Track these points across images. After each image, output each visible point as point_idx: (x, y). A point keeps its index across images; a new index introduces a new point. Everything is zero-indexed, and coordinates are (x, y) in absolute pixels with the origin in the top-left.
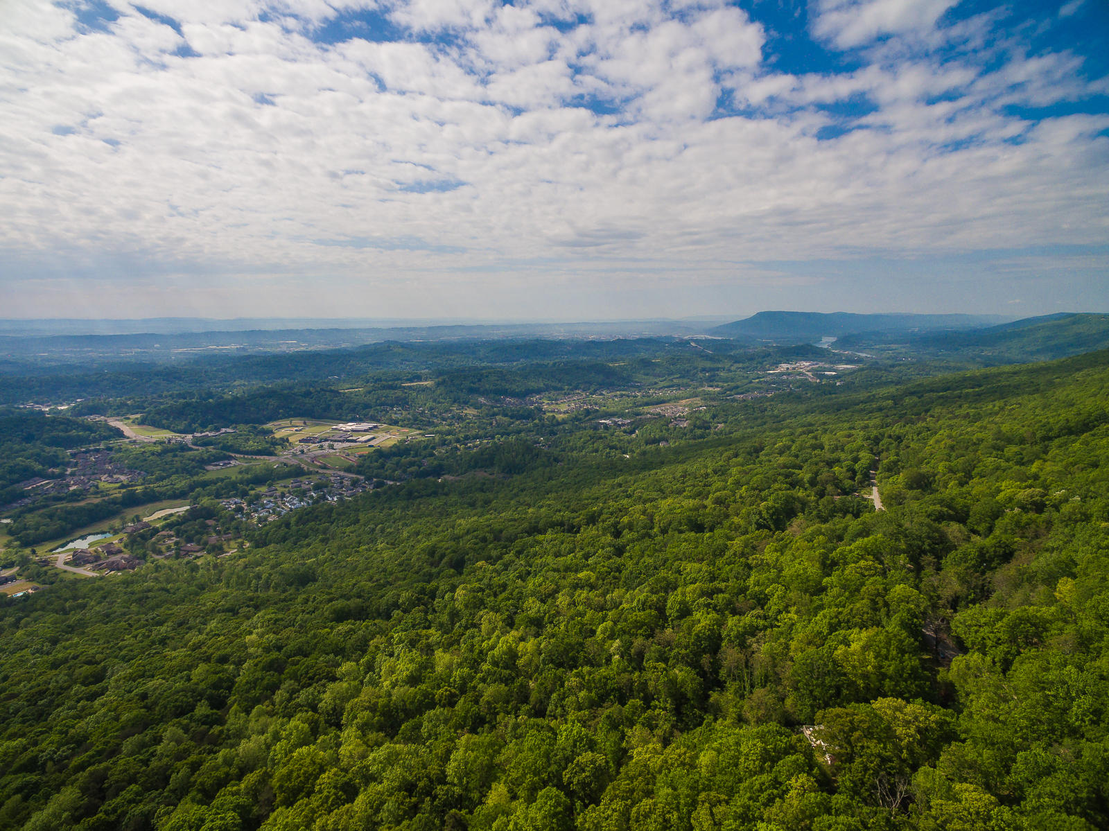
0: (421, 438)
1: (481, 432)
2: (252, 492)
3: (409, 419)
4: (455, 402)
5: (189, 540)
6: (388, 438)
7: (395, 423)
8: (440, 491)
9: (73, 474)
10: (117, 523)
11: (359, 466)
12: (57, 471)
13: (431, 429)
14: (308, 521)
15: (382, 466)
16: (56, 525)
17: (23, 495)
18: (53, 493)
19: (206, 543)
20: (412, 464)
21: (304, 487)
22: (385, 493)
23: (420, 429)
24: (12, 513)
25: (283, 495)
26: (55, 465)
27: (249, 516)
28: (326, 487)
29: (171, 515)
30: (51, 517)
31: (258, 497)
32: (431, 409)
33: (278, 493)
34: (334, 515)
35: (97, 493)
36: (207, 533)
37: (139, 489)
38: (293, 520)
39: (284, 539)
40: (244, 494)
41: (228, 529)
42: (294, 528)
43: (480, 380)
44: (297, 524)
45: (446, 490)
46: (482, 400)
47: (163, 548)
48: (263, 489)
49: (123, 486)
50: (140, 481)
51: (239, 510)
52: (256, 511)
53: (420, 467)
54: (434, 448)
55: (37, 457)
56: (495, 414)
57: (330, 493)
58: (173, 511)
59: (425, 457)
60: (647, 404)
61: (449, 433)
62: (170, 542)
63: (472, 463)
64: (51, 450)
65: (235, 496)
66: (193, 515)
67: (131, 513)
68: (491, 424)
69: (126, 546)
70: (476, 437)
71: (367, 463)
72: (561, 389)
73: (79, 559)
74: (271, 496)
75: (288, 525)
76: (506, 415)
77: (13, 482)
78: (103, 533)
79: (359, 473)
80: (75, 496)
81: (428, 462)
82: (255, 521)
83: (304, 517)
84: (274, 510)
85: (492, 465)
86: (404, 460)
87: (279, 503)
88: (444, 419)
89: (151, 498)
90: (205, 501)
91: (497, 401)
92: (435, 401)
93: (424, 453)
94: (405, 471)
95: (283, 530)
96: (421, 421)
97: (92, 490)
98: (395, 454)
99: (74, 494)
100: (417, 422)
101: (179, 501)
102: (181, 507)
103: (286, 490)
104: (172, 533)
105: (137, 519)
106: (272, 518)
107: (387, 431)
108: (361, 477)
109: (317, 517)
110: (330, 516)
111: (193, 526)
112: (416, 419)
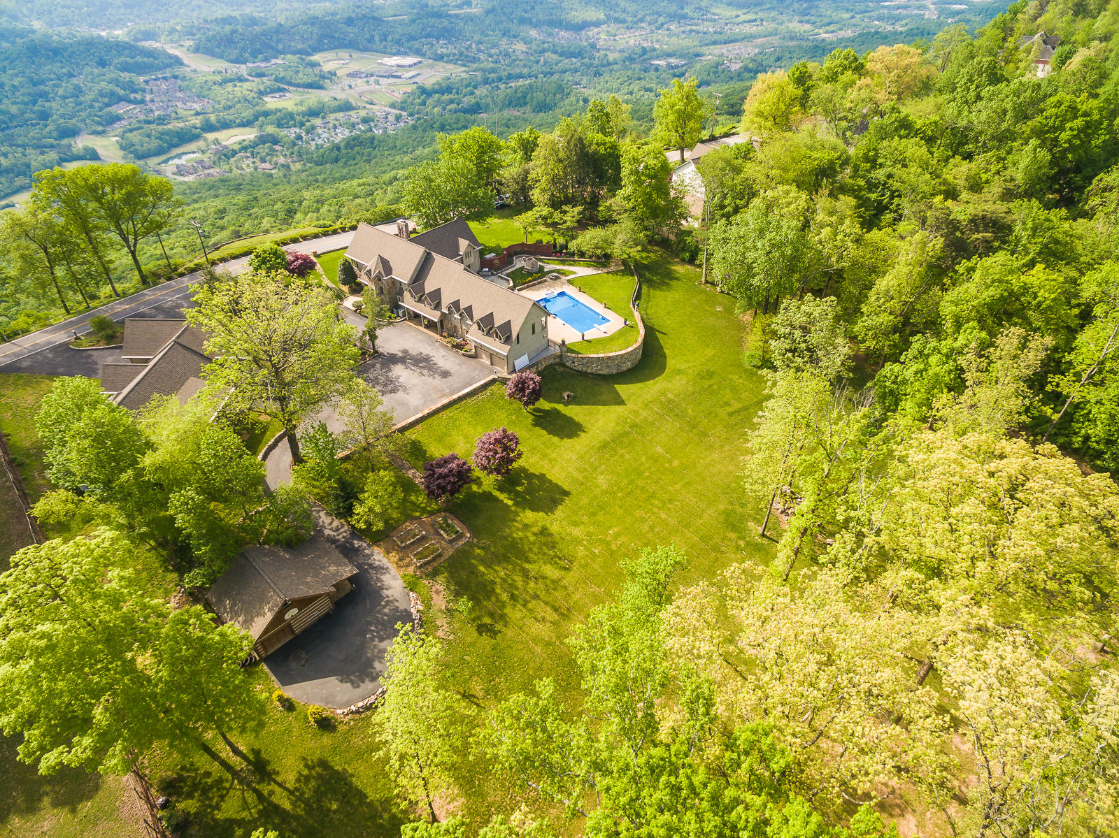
0: (464, 75)
1: (525, 71)
2: (308, 124)
3: (454, 55)
4: (504, 35)
5: (263, 161)
6: (432, 76)
7: (440, 58)
9: (152, 101)
10: (200, 144)
11: (402, 102)
12: (138, 96)
13: (475, 66)
14: (355, 146)
15: (424, 104)
16: (154, 144)
17: (118, 118)
18: (142, 117)
19: (276, 164)
20: (452, 102)
21: (353, 120)
22: (422, 125)
23: (464, 65)
24: (117, 132)
25: (335, 127)
26: (135, 91)
27: (307, 142)
28: (373, 121)
29: (244, 141)
30: (149, 136)
31: (313, 128)
32: (480, 43)
33: (331, 125)
34: (376, 142)
35: (178, 118)
36: (276, 156)
37: (213, 118)
38: (342, 145)
39: (337, 160)
40: (302, 125)
41: (292, 153)
42: (344, 151)
43: (533, 8)
44: (346, 148)
46: (534, 33)
47: (244, 166)
48: (317, 122)
49: (198, 114)
50: (211, 110)
51: (299, 137)
52: (313, 140)
53: (459, 105)
54: (475, 87)
55: (116, 82)
56: (544, 51)
57: (376, 126)
58: (245, 137)
59: (465, 96)
60: (715, 43)
61: (493, 70)
62: (249, 161)
63: (507, 102)
64: (126, 76)
65: (295, 126)
66: (262, 140)
67: (211, 136)
68: (538, 62)
69: (214, 163)
70: (520, 76)
71: (410, 100)
72: (624, 21)
73: (180, 171)
74: (325, 127)
75: (339, 150)
76: (555, 52)
77: (108, 105)
78: (194, 152)
79: (402, 109)
80: (162, 120)
81: (468, 101)
82: (313, 148)
83: (352, 143)
84: (328, 139)
85: (525, 104)
86: (446, 97)
87: (333, 134)
88: (491, 56)
89: (226, 125)
90: (271, 129)
91: (550, 35)
92: (482, 33)
93: (465, 91)
94: (444, 109)
95: (336, 153)
96: (467, 56)
97: (173, 115)
98: (437, 92)
99: (159, 118)
100: (464, 59)
101: (247, 129)
102: (249, 135)
103: (337, 123)
104: (249, 155)
105: (216, 142)
106: (327, 145)
107: (431, 67)
108: (404, 113)
109: (362, 142)
110: (372, 143)
111: (263, 150)
112: (461, 54)
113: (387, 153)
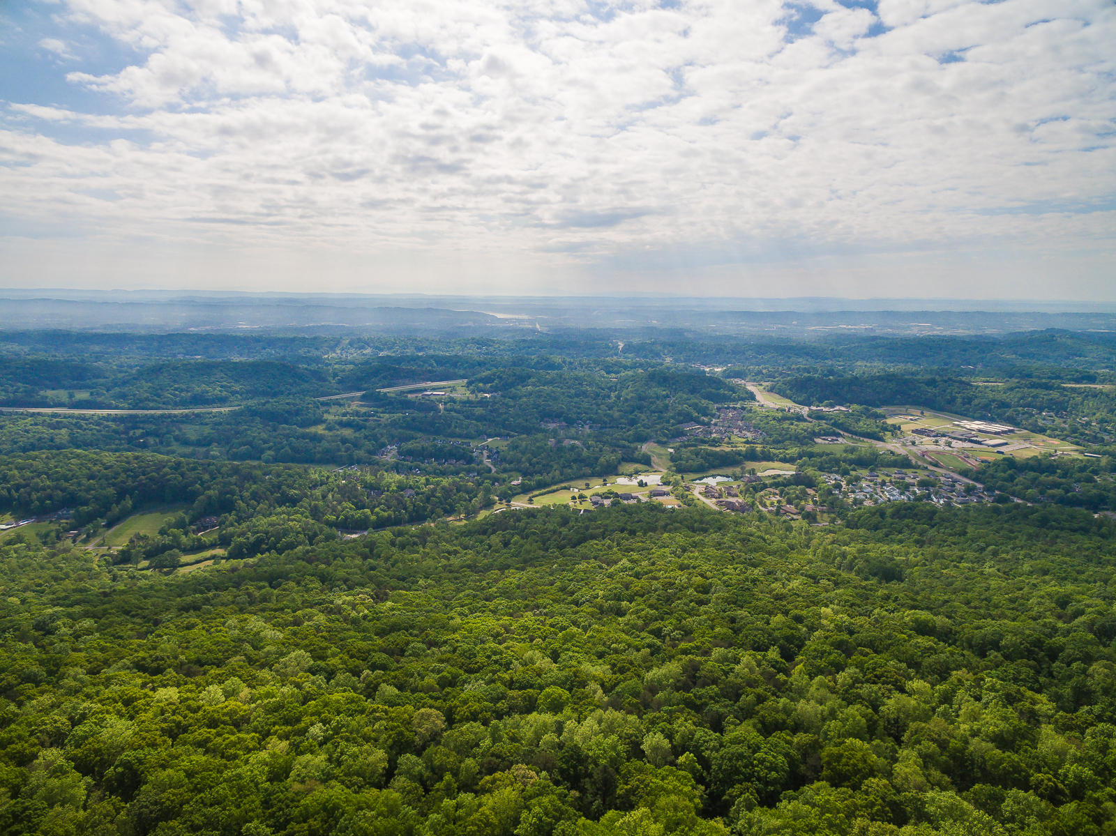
0: (1076, 455)
2: (853, 473)
3: (1063, 430)
5: (789, 502)
6: (1024, 448)
7: (1042, 431)
8: (1094, 529)
9: (716, 424)
10: (738, 470)
11: (978, 473)
12: (706, 419)
13: (1096, 447)
14: (905, 516)
15: (1012, 478)
16: (699, 462)
17: (683, 434)
18: (701, 436)
19: (803, 509)
20: (1056, 485)
21: (908, 480)
22: (1008, 511)
23: (1077, 444)
24: (675, 445)
25: (883, 483)
26: (705, 415)
27: (845, 494)
28: (933, 486)
29: (779, 476)
30: (697, 454)
31: (858, 479)
32: (1102, 421)
33: (879, 480)
34: (936, 519)
35: (729, 443)
36: (806, 500)
37: (759, 448)
38: (889, 511)
39: (876, 528)
40: (845, 473)
41: (825, 502)
42: (889, 519)
44: (893, 516)
45: (1104, 530)
47: (768, 503)
48: (864, 473)
49: (747, 442)
50: (761, 440)
51: (838, 486)
52: (853, 492)
53: (1067, 491)
54: (1095, 472)
55: (695, 406)
57: (936, 494)
58: (782, 473)
59: (1079, 481)
62: (775, 499)
64: (704, 402)
65: (836, 472)
66: (798, 480)
67: (750, 465)
69: (741, 492)
71: (991, 471)
73: (708, 493)
74: (871, 481)
75: (882, 515)
77: (680, 422)
78: (728, 477)
79: (977, 480)
80: (715, 443)
81: (1079, 489)
82: (850, 501)
83: (902, 512)
84: (871, 496)
86: (1043, 478)
87: (878, 490)
89: (768, 457)
90: (810, 471)
93: (1078, 475)
94: (1042, 493)
95: (876, 519)
96: (1082, 434)
97: (726, 440)
98: (1032, 469)
99: (714, 440)
100: (1075, 435)
101: (787, 465)
102: (788, 471)
103: (887, 479)
104: (777, 492)
105: (753, 472)
106: (867, 503)
107: (1026, 439)
108: (979, 486)
109: (916, 515)
110: (931, 519)
111: (795, 490)
112: (1074, 431)
113: (951, 539)
